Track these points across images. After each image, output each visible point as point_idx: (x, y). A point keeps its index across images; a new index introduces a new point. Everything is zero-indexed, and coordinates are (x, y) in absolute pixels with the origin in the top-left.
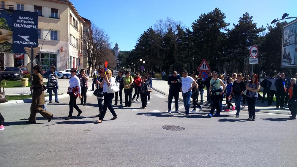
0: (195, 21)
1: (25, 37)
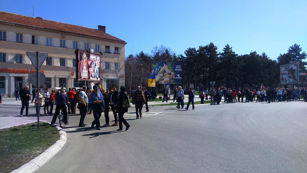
0: (188, 49)
1: (178, 75)
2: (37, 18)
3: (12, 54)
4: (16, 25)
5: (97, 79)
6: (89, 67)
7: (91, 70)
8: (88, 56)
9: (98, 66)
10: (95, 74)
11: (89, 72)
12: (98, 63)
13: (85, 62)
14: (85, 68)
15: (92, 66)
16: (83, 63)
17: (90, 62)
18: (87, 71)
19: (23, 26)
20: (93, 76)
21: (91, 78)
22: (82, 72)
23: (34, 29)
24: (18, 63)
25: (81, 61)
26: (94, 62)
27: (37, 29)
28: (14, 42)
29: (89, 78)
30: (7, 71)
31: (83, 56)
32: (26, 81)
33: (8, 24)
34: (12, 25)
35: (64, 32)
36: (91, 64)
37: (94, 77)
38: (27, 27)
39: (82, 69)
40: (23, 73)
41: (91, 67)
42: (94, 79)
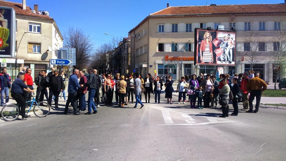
2: (211, 5)
3: (182, 43)
4: (186, 16)
5: (230, 62)
6: (214, 48)
7: (218, 52)
8: (214, 35)
9: (231, 46)
10: (226, 56)
11: (215, 55)
12: (231, 43)
13: (208, 42)
14: (207, 49)
15: (221, 47)
16: (205, 44)
17: (216, 43)
18: (211, 54)
19: (191, 16)
20: (222, 59)
21: (219, 62)
22: (202, 55)
23: (201, 16)
24: (188, 51)
25: (201, 42)
26: (225, 42)
27: (204, 16)
28: (184, 32)
29: (215, 61)
30: (178, 59)
31: (205, 35)
32: (194, 68)
33: (179, 16)
34: (182, 17)
35: (233, 14)
36: (219, 44)
37: (224, 61)
38: (195, 16)
39: (202, 52)
40: (191, 60)
41: (219, 48)
42: (224, 63)
